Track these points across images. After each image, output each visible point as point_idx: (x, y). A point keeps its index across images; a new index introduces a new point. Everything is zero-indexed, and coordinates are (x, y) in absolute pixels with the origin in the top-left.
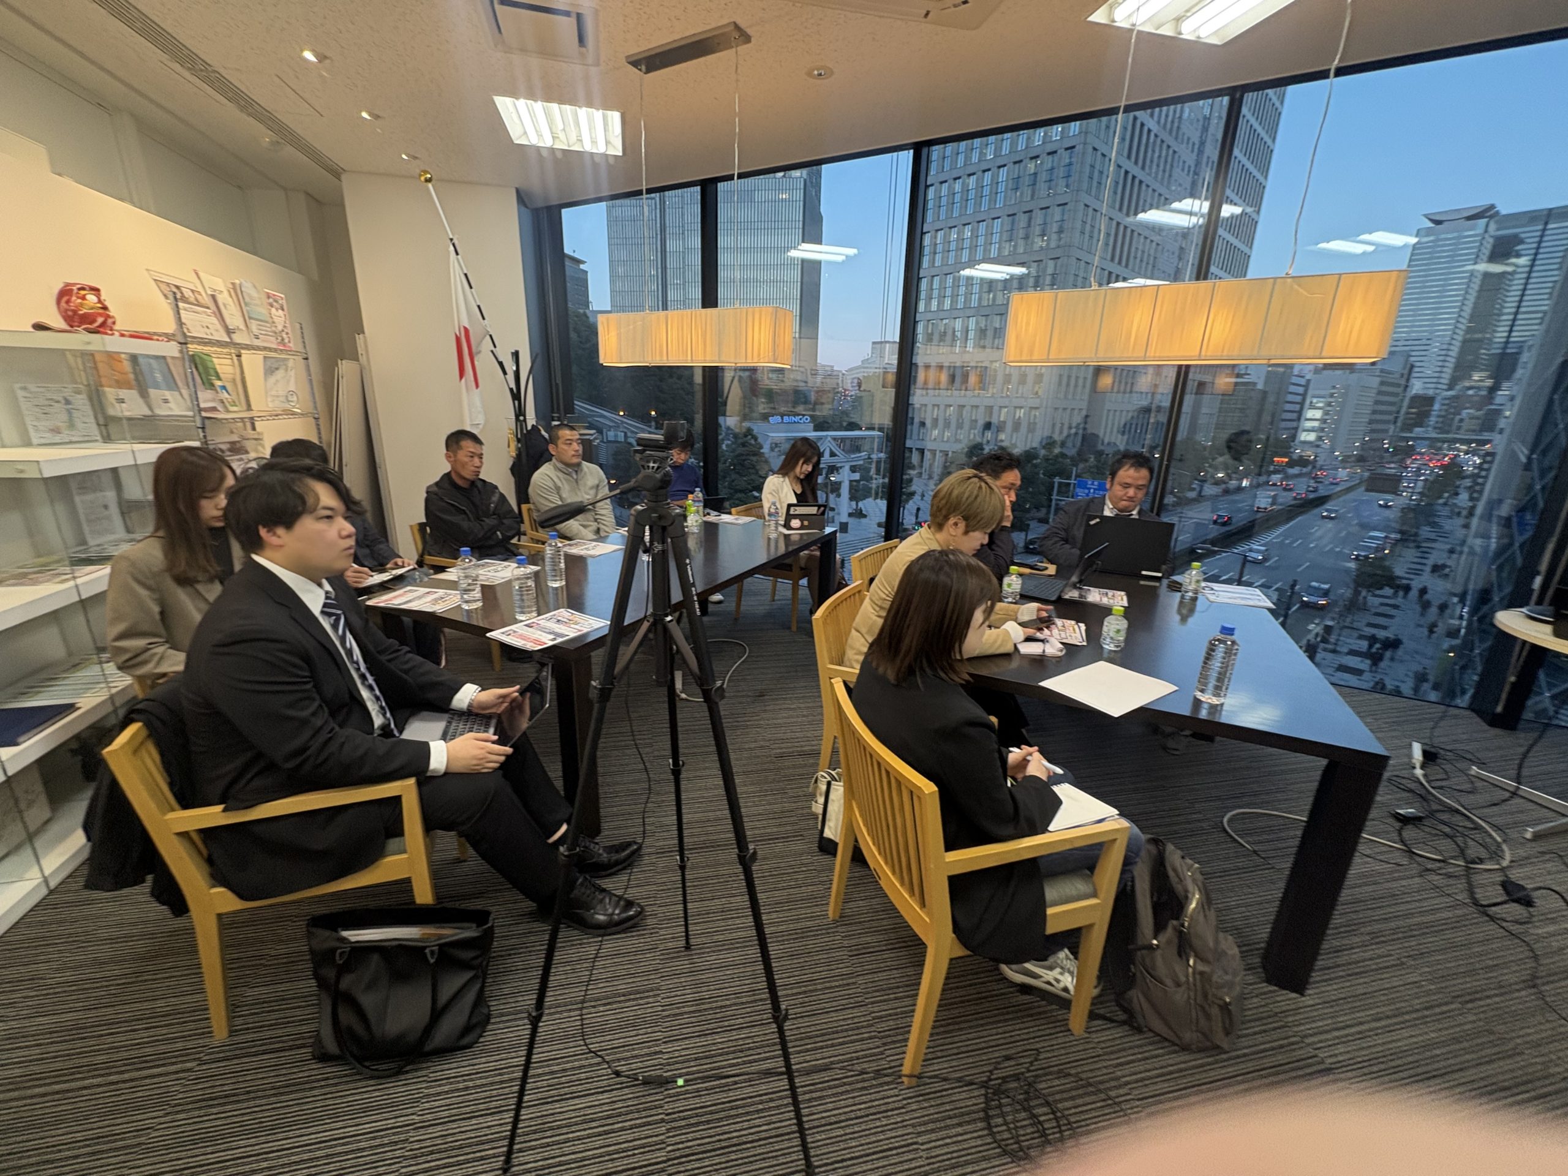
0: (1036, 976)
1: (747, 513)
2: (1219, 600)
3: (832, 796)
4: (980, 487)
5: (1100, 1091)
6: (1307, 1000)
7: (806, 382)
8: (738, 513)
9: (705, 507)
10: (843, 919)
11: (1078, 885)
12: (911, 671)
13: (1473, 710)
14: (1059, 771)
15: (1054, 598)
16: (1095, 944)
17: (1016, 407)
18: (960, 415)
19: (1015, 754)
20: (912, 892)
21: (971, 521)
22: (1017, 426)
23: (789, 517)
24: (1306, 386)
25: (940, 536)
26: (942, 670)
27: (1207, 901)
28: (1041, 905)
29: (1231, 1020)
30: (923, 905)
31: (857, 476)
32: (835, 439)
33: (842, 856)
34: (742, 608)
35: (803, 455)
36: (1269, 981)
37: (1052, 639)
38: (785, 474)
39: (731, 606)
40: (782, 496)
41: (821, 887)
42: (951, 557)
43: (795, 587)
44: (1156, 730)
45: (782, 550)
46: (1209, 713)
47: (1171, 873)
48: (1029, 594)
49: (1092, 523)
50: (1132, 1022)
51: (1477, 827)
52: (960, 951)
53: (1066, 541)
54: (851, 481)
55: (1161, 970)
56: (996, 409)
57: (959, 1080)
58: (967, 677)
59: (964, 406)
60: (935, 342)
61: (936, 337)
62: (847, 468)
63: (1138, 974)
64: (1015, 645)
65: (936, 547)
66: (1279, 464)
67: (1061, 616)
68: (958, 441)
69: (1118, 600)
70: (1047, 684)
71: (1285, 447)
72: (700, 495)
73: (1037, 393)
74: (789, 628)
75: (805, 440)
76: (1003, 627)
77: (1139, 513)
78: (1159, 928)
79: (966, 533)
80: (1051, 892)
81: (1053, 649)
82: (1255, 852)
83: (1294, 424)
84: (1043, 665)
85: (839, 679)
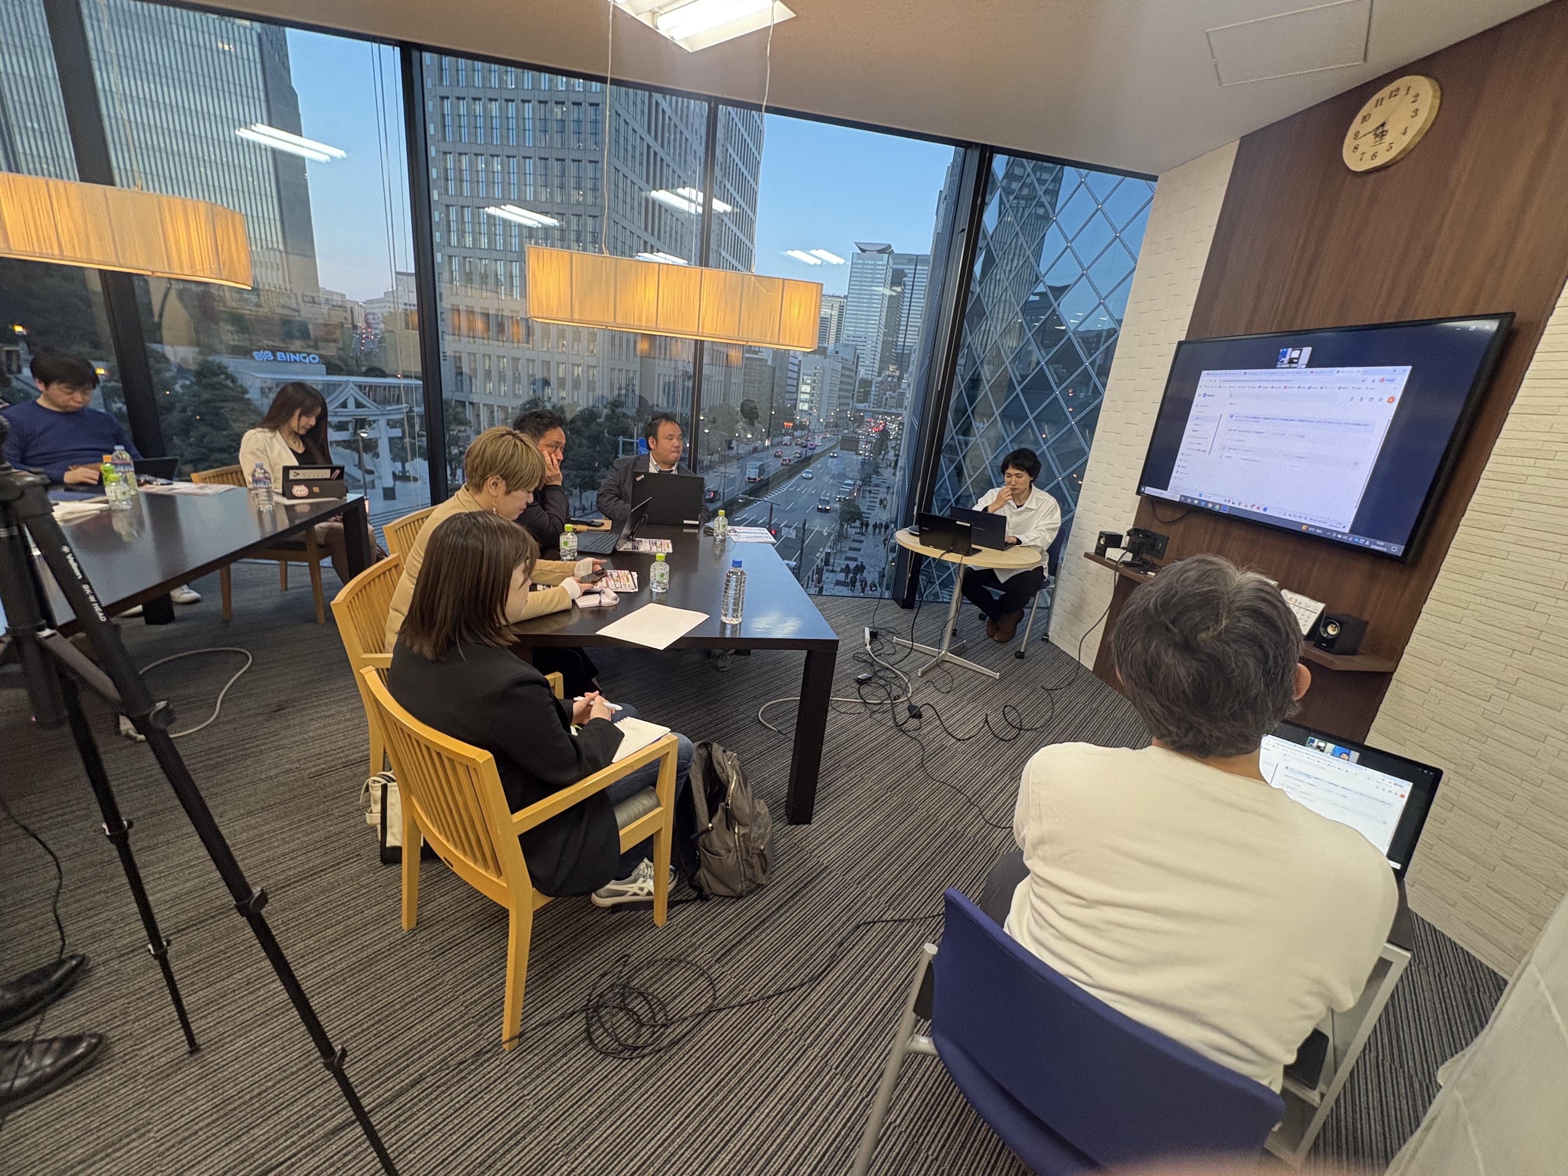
0: (622, 893)
1: (220, 479)
2: (741, 540)
3: (389, 800)
4: (515, 444)
5: (680, 962)
6: (813, 826)
7: (298, 311)
8: (204, 480)
9: (138, 471)
10: (420, 924)
11: (645, 801)
12: (450, 644)
13: (895, 600)
14: (619, 708)
15: (609, 552)
16: (664, 847)
17: (573, 365)
18: (516, 368)
19: (579, 703)
20: (486, 866)
21: (512, 481)
22: (576, 384)
23: (288, 486)
24: (799, 366)
25: (478, 498)
26: (486, 636)
27: (744, 779)
28: (614, 829)
29: (766, 862)
30: (499, 872)
31: (397, 432)
32: (360, 387)
33: (409, 860)
34: (234, 605)
35: (299, 405)
36: (790, 823)
37: (607, 590)
38: (274, 428)
39: (215, 603)
40: (274, 455)
41: (390, 902)
42: (480, 519)
43: (315, 570)
44: (708, 654)
45: (283, 523)
46: (732, 632)
47: (717, 767)
48: (587, 550)
49: (638, 479)
50: (703, 897)
51: (897, 676)
52: (543, 901)
53: (620, 497)
54: (390, 439)
55: (717, 845)
56: (553, 365)
57: (561, 1017)
58: (515, 639)
59: (518, 359)
60: (476, 285)
61: (476, 279)
62: (382, 422)
63: (702, 856)
64: (573, 601)
65: (475, 509)
66: (788, 428)
67: (617, 567)
68: (516, 396)
69: (662, 547)
70: (604, 632)
71: (789, 413)
72: (126, 456)
73: (592, 352)
74: (314, 620)
75: (300, 386)
76: (562, 584)
77: (678, 468)
78: (712, 813)
79: (508, 492)
80: (621, 816)
81: (608, 599)
82: (779, 732)
83: (794, 396)
84: (602, 615)
85: (371, 668)
